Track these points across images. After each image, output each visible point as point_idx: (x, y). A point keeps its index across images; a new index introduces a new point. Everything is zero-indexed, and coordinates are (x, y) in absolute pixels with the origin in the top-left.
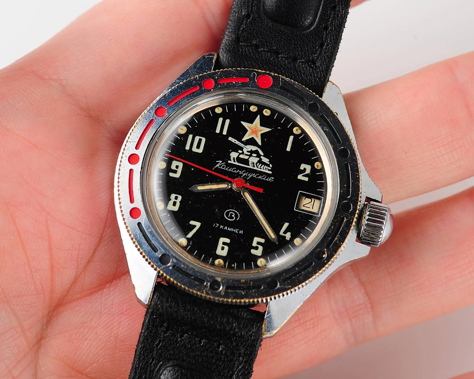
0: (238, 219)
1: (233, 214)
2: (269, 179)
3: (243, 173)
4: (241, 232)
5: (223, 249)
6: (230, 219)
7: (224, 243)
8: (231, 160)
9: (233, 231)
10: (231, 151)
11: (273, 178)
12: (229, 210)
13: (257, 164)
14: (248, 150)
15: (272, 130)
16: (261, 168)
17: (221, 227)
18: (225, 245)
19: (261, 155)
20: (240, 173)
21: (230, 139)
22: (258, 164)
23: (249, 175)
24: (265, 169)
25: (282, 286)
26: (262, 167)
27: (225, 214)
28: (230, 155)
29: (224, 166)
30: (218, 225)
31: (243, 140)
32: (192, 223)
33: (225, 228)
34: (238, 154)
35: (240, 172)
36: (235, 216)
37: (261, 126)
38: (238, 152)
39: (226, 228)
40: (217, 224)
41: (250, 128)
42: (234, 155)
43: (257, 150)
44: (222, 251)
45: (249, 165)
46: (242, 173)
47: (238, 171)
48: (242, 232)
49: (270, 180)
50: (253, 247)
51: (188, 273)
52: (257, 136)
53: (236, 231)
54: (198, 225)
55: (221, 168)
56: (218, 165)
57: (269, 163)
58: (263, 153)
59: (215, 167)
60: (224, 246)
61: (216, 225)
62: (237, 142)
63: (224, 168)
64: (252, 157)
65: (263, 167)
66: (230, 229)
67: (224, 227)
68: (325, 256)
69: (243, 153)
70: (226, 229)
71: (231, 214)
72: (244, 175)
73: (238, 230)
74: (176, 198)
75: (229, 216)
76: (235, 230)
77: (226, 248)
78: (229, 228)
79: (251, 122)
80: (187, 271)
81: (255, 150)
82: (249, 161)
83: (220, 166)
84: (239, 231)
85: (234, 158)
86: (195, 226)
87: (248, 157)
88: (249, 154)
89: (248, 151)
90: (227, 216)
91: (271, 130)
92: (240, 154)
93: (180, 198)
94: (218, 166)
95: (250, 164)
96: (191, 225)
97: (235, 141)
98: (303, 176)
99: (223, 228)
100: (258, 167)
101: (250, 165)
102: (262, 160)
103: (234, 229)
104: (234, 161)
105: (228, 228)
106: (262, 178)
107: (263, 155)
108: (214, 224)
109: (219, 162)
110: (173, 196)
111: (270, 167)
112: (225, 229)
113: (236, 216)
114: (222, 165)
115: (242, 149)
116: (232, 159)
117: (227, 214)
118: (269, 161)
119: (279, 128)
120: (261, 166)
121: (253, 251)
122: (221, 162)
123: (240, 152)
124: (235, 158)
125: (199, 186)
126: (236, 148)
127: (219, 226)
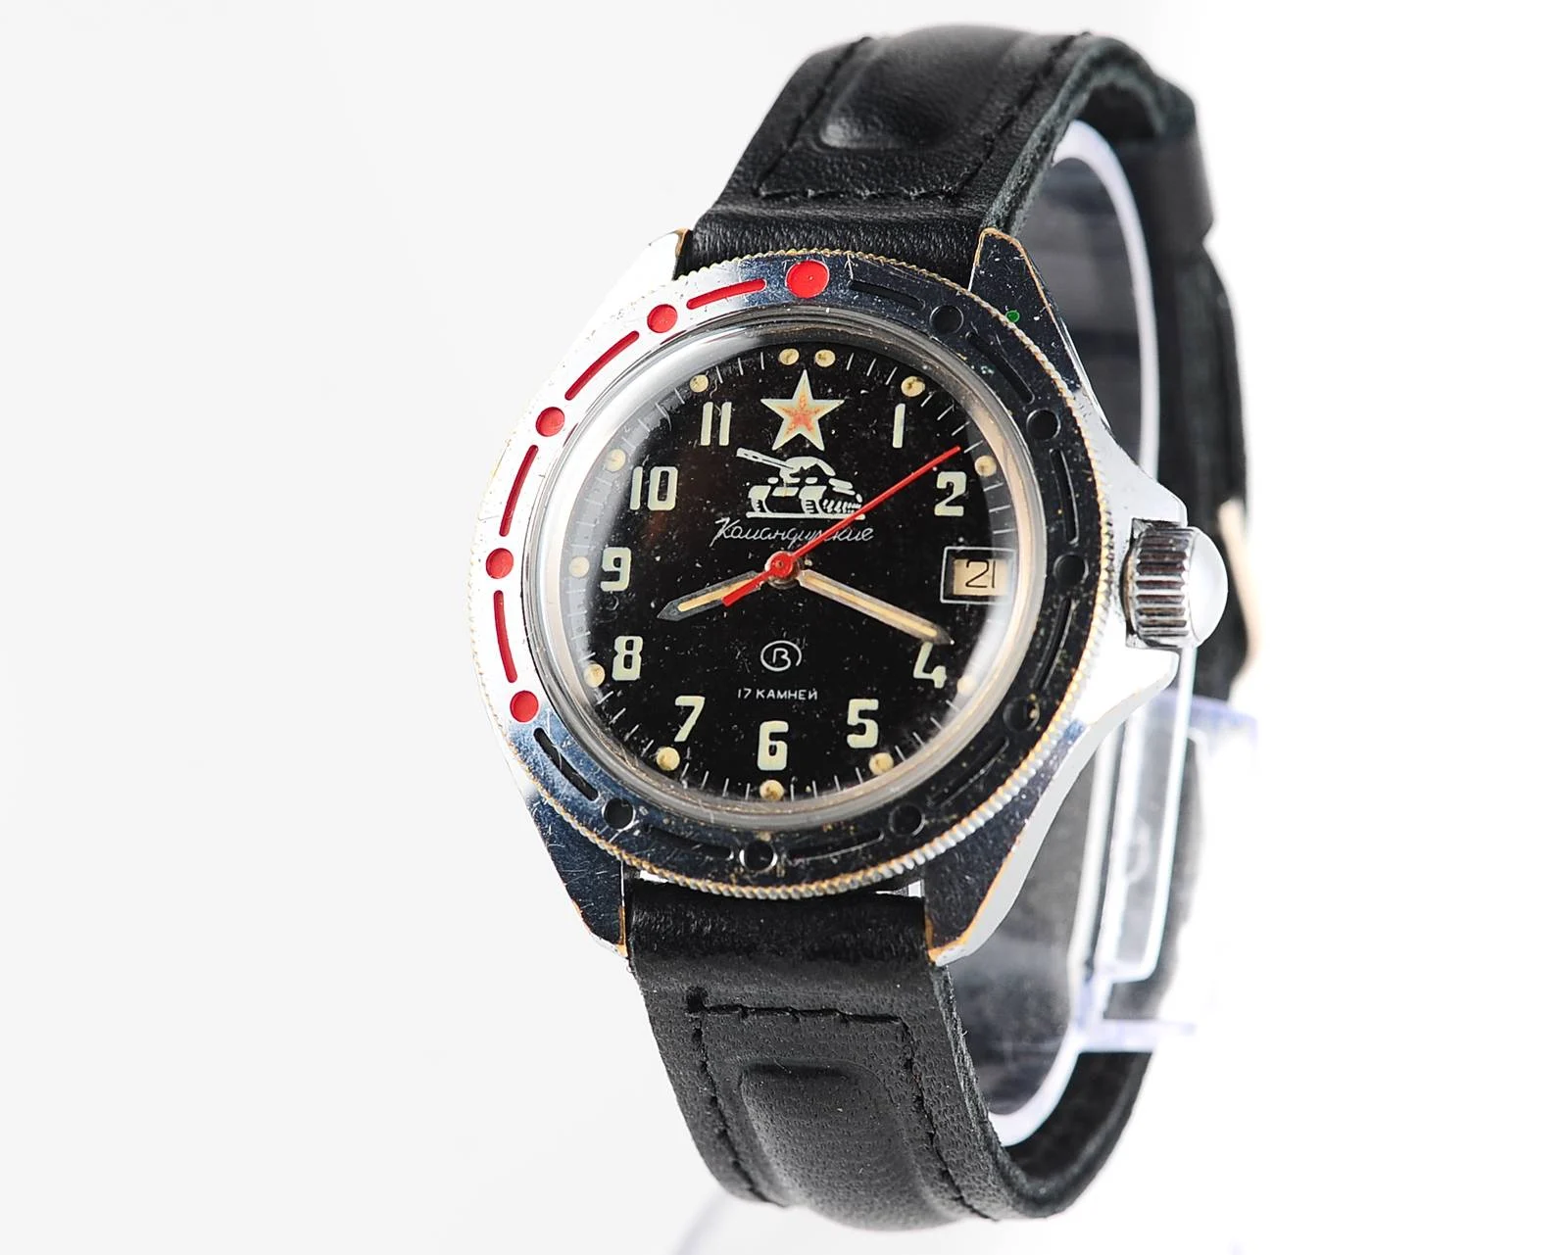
0: (798, 664)
1: (783, 653)
2: (860, 536)
3: (790, 536)
4: (813, 695)
5: (773, 751)
6: (778, 667)
7: (774, 736)
8: (752, 510)
9: (792, 697)
10: (748, 484)
11: (871, 530)
12: (771, 644)
13: (821, 502)
14: (794, 472)
15: (846, 400)
16: (834, 512)
17: (759, 693)
18: (777, 740)
19: (830, 477)
20: (783, 539)
21: (741, 453)
22: (826, 501)
23: (806, 537)
24: (844, 511)
25: (933, 821)
26: (836, 509)
27: (762, 657)
28: (749, 496)
29: (738, 530)
30: (750, 690)
31: (774, 448)
32: (682, 701)
33: (769, 695)
34: (769, 488)
35: (783, 534)
36: (788, 656)
37: (814, 398)
38: (768, 484)
39: (771, 694)
40: (746, 689)
41: (787, 412)
42: (758, 493)
43: (816, 465)
44: (772, 757)
45: (803, 512)
46: (787, 536)
47: (777, 533)
48: (815, 693)
49: (863, 536)
50: (851, 726)
51: (682, 838)
52: (810, 429)
53: (799, 695)
54: (698, 702)
55: (732, 536)
56: (722, 532)
57: (852, 493)
58: (832, 470)
59: (715, 538)
60: (774, 743)
61: (744, 693)
62: (761, 458)
63: (739, 536)
64: (806, 487)
65: (841, 508)
66: (782, 693)
67: (765, 694)
68: (1035, 714)
69: (781, 483)
70: (773, 696)
71: (778, 652)
72: (794, 540)
73: (804, 691)
74: (630, 645)
75: (774, 660)
76: (795, 695)
77: (782, 746)
78: (779, 693)
79: (788, 394)
80: (680, 831)
81: (811, 468)
82: (800, 500)
83: (728, 533)
84: (806, 695)
85: (760, 502)
86: (690, 709)
87: (797, 489)
88: (797, 480)
89: (793, 476)
90: (768, 660)
91: (842, 402)
92: (773, 487)
93: (638, 642)
94: (722, 535)
95: (804, 508)
96: (679, 707)
97: (754, 457)
98: (948, 504)
99: (763, 696)
100: (825, 511)
101: (805, 510)
102: (834, 489)
103: (793, 692)
104: (763, 510)
105: (776, 694)
106: (841, 537)
107: (834, 474)
108: (740, 691)
109: (724, 522)
110: (620, 642)
111: (856, 502)
112: (771, 697)
113: (793, 655)
114: (731, 529)
115: (775, 472)
116: (755, 505)
117: (768, 657)
118: (851, 487)
119: (863, 392)
120: (833, 507)
121: (854, 741)
122: (728, 520)
123: (773, 480)
124: (764, 500)
125: (682, 601)
126: (762, 474)
127: (754, 693)
